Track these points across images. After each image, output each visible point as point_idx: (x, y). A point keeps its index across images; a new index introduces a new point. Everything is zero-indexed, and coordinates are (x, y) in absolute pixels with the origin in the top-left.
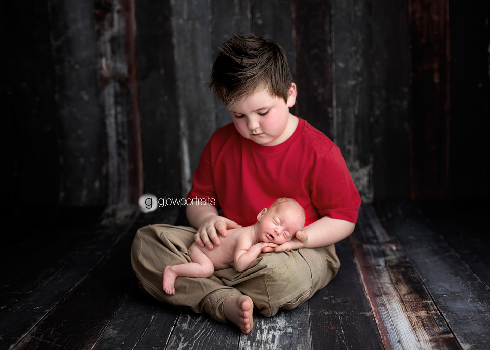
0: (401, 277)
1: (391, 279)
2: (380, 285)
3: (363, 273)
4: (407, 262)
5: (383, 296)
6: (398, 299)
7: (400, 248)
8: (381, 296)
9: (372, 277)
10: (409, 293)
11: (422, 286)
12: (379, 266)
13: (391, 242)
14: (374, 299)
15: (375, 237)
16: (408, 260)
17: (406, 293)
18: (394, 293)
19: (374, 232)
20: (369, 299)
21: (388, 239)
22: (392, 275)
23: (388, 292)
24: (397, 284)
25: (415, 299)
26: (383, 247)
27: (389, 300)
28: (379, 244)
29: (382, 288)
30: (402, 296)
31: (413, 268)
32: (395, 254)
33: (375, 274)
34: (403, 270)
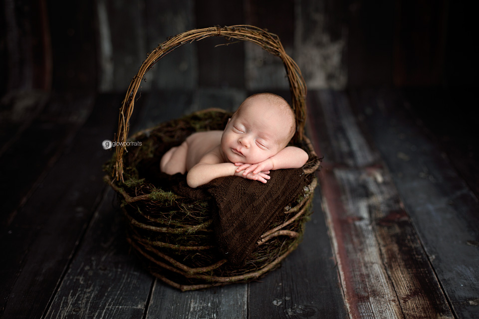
0: (395, 248)
1: (381, 255)
2: (364, 271)
3: (337, 235)
4: (401, 212)
5: (371, 299)
6: (396, 309)
7: (388, 178)
8: (368, 298)
9: (350, 247)
10: (414, 294)
11: (430, 273)
12: (361, 219)
13: (373, 165)
14: (357, 307)
15: (351, 154)
16: (402, 205)
17: (408, 292)
18: (387, 291)
19: (349, 144)
20: (348, 305)
21: (370, 158)
22: (382, 242)
23: (379, 288)
24: (391, 267)
25: (425, 312)
26: (364, 176)
27: (381, 312)
28: (357, 169)
29: (368, 276)
30: (402, 301)
31: (411, 225)
32: (382, 193)
33: (355, 240)
34: (397, 230)
